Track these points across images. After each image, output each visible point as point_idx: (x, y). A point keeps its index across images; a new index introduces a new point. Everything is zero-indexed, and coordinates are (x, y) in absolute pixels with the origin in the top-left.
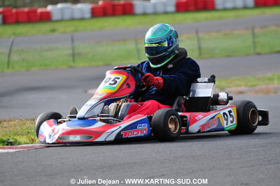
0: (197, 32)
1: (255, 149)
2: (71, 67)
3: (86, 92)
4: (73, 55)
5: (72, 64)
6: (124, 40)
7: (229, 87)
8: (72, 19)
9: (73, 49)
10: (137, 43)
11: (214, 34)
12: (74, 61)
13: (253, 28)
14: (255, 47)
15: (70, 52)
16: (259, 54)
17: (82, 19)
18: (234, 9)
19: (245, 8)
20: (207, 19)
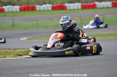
2: (13, 30)
3: (19, 39)
4: (13, 25)
5: (13, 29)
6: (32, 20)
8: (12, 12)
9: (13, 23)
10: (37, 21)
12: (13, 27)
13: (81, 17)
15: (12, 24)
17: (16, 12)
18: (74, 10)
19: (78, 9)
20: (63, 13)
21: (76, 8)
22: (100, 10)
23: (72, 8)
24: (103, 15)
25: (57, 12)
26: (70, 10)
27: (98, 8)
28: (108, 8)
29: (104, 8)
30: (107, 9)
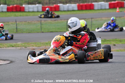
0: (16, 21)
7: (29, 46)
11: (24, 23)
14: (41, 29)
16: (43, 32)
18: (33, 12)
19: (38, 12)
20: (21, 15)
21: (36, 10)
22: (64, 13)
23: (31, 10)
25: (13, 15)
26: (29, 12)
27: (61, 11)
28: (73, 10)
29: (68, 11)
30: (72, 12)
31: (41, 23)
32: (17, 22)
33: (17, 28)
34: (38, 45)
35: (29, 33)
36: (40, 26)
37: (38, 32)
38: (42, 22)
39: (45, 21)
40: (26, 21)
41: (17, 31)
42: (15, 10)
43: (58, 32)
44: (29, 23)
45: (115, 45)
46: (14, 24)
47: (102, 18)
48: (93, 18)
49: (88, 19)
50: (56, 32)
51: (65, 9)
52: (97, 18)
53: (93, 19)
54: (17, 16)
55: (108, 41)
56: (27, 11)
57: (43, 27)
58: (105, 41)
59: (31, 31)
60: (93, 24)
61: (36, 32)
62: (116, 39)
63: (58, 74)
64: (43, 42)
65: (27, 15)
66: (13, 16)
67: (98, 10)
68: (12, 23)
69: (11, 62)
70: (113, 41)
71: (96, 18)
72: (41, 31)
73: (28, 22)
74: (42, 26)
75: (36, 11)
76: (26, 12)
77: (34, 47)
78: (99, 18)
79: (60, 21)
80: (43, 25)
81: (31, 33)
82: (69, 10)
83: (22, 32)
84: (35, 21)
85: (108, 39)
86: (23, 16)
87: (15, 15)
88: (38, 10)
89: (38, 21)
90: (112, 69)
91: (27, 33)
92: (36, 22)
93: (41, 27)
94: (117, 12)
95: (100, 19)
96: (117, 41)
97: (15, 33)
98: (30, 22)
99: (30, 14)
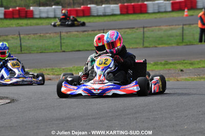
1: (57, 122)
11: (32, 36)
13: (60, 32)
14: (61, 46)
16: (64, 51)
18: (47, 18)
19: (55, 18)
20: (27, 24)
21: (51, 15)
22: (97, 19)
23: (44, 15)
24: (104, 30)
26: (41, 18)
27: (94, 16)
29: (105, 16)
30: (112, 18)
31: (61, 36)
32: (21, 36)
33: (21, 44)
34: (56, 73)
35: (40, 53)
36: (59, 42)
37: (56, 52)
38: (63, 34)
39: (67, 33)
40: (36, 34)
41: (21, 51)
42: (17, 16)
43: (89, 50)
44: (40, 36)
45: (182, 71)
46: (16, 39)
47: (160, 26)
48: (146, 27)
49: (137, 29)
50: (87, 50)
51: (100, 13)
52: (153, 26)
53: (145, 29)
54: (21, 26)
55: (171, 64)
56: (38, 16)
57: (64, 43)
58: (167, 64)
59: (45, 50)
60: (145, 36)
61: (52, 51)
62: (184, 60)
63: (89, 119)
64: (64, 68)
65: (37, 24)
66: (14, 26)
67: (154, 13)
68: (13, 36)
69: (13, 101)
70: (180, 64)
71: (151, 27)
72: (61, 49)
73: (39, 34)
74: (62, 41)
75: (53, 16)
76: (36, 18)
77: (49, 76)
78: (156, 26)
79: (93, 32)
80: (64, 39)
81: (45, 53)
82: (107, 14)
83: (30, 51)
84: (50, 34)
85: (171, 62)
86: (31, 25)
87: (18, 24)
88: (55, 15)
89: (56, 33)
90: (178, 110)
91: (37, 53)
92: (52, 35)
93: (61, 43)
94: (185, 16)
95: (157, 28)
96: (186, 63)
97: (19, 53)
98: (42, 35)
99: (42, 21)
